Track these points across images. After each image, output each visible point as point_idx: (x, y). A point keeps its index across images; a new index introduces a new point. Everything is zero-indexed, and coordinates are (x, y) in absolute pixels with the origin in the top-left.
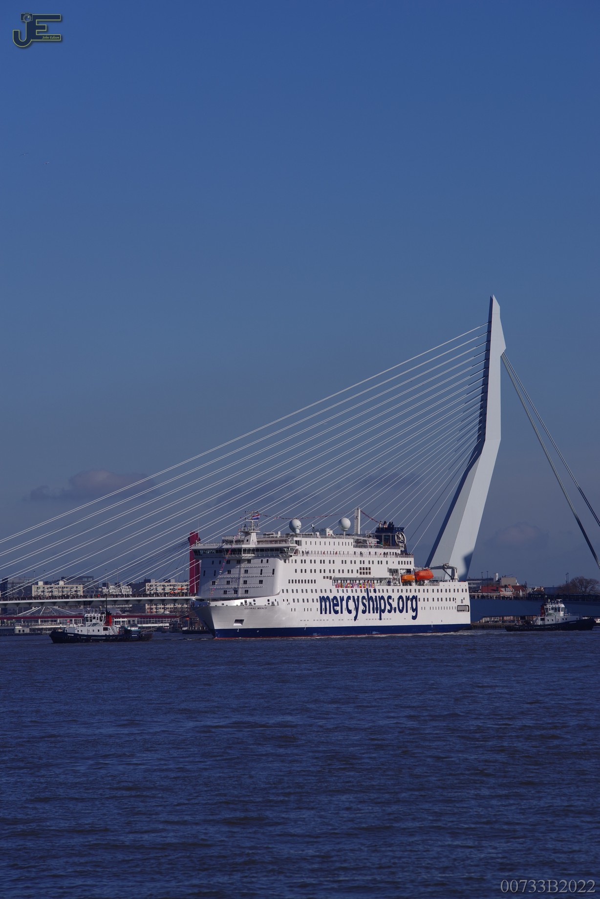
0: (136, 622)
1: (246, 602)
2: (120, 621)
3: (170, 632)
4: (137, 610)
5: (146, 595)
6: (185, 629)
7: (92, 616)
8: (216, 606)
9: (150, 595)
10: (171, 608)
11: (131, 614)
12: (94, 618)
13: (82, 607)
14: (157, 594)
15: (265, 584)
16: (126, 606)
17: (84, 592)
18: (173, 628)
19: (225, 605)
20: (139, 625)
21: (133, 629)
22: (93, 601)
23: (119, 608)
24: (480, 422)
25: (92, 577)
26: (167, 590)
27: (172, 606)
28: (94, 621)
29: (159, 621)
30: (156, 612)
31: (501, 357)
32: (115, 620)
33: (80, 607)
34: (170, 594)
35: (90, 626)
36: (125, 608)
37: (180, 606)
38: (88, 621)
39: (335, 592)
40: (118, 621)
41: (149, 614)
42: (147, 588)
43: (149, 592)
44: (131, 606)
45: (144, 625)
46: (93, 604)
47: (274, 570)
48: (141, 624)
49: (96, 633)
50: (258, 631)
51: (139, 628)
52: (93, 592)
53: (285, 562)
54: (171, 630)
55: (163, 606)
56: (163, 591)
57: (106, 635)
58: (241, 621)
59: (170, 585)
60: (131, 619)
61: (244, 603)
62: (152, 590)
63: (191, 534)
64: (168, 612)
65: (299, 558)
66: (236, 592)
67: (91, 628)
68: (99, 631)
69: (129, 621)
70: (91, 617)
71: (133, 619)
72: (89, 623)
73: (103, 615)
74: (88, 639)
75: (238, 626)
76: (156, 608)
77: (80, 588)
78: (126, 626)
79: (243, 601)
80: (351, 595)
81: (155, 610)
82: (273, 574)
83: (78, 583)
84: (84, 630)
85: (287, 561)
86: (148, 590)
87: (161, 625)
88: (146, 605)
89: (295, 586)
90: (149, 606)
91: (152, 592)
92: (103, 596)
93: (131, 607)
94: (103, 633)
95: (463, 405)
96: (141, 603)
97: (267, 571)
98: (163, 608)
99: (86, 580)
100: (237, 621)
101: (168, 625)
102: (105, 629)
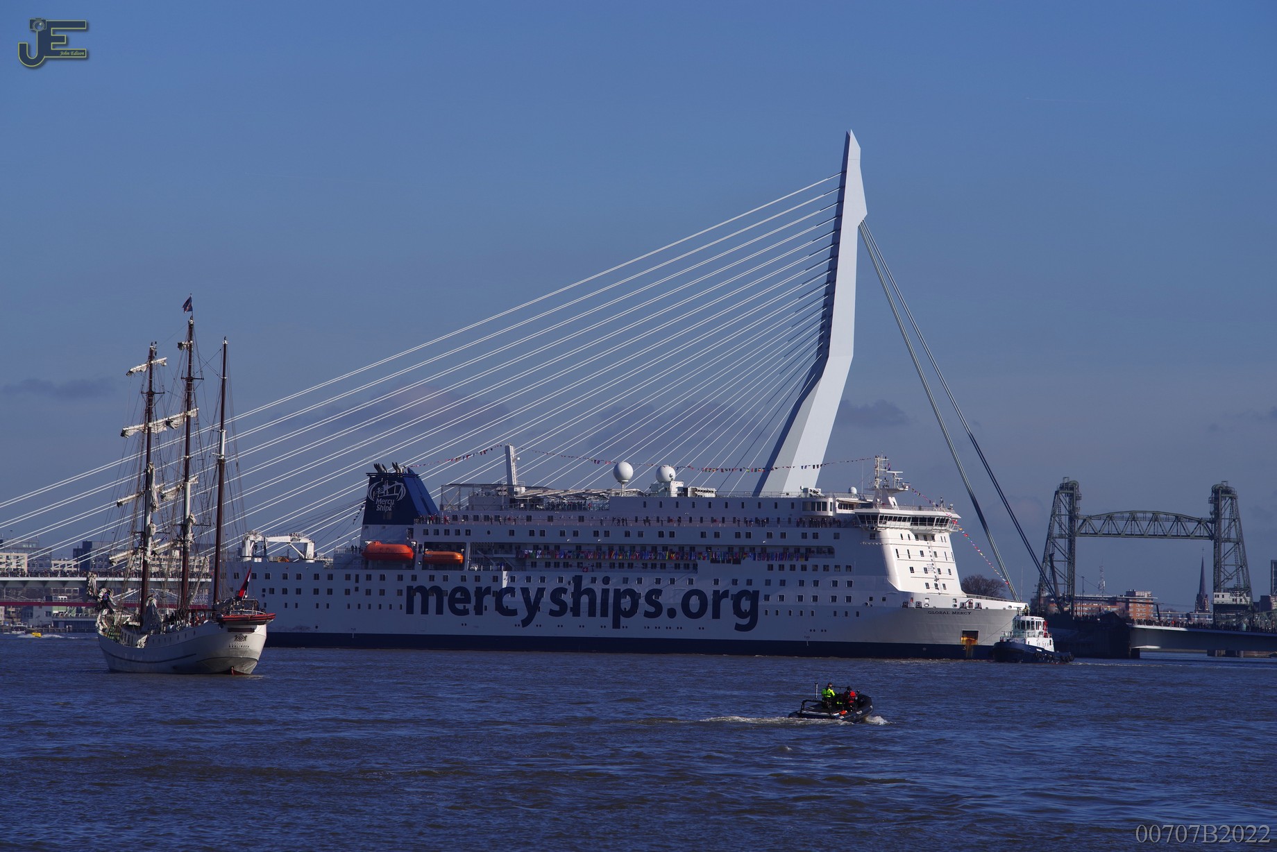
24: (822, 328)
31: (859, 227)
95: (797, 301)
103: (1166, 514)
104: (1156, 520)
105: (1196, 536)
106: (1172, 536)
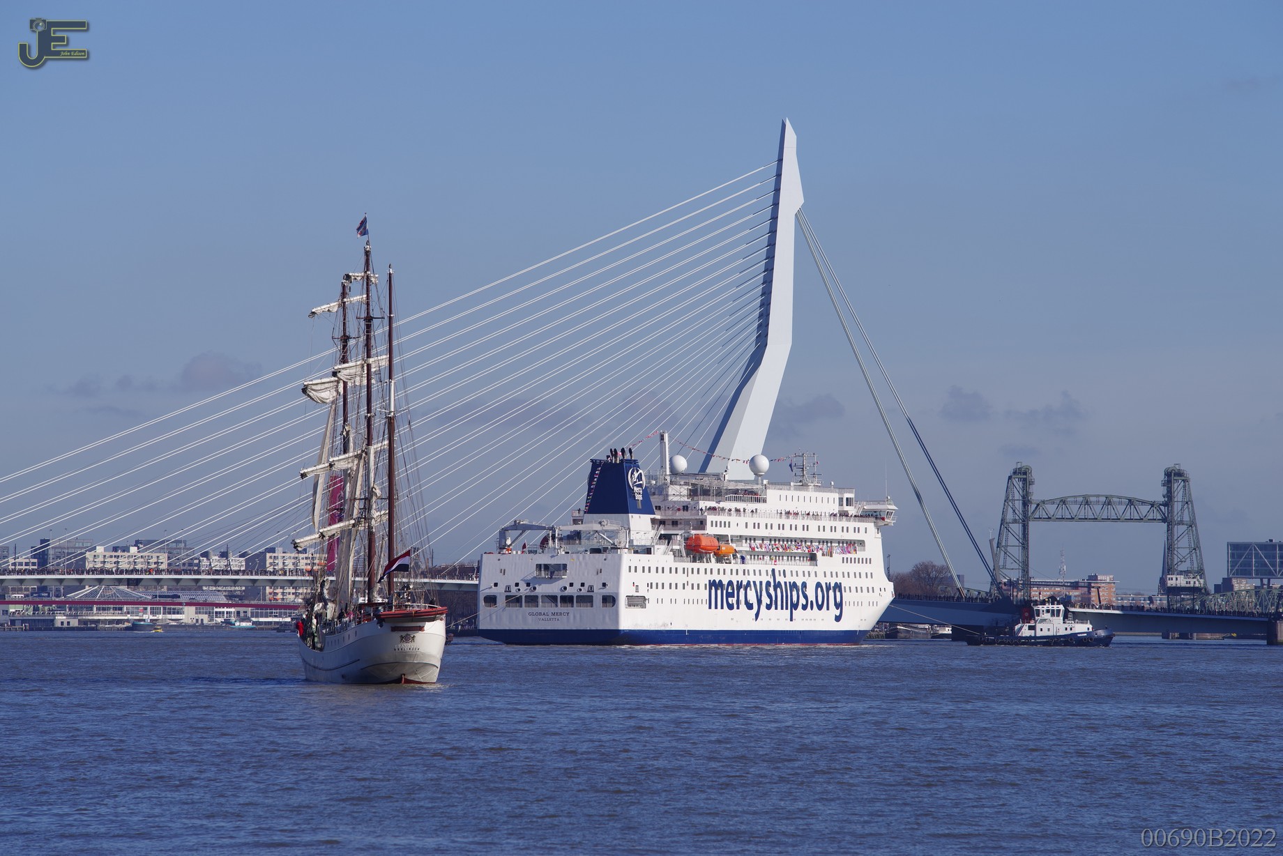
0: (249, 615)
2: (223, 612)
11: (243, 602)
16: (237, 588)
17: (169, 563)
23: (225, 591)
29: (285, 614)
30: (283, 599)
36: (235, 591)
40: (220, 612)
41: (272, 602)
43: (272, 567)
46: (181, 584)
55: (294, 591)
59: (307, 558)
62: (278, 564)
64: (300, 601)
69: (238, 613)
71: (245, 609)
76: (283, 593)
77: (164, 558)
83: (161, 550)
87: (284, 619)
88: (267, 588)
90: (272, 590)
91: (277, 567)
92: (198, 572)
93: (244, 591)
96: (260, 584)
103: (1119, 498)
104: (1109, 504)
105: (1149, 520)
106: (1126, 519)
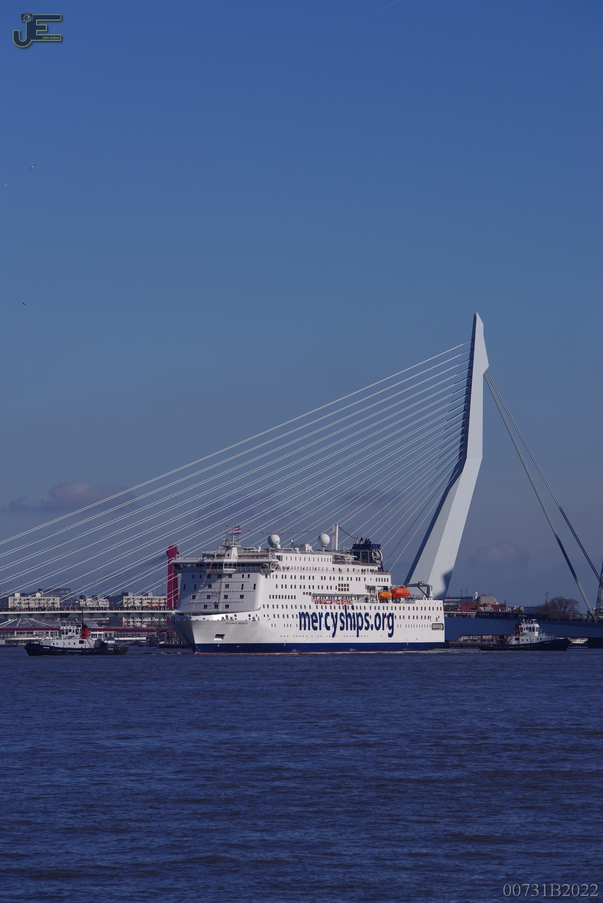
0: (113, 636)
1: (227, 617)
2: (97, 634)
3: (147, 646)
4: (113, 625)
5: (122, 608)
6: (162, 643)
7: (68, 628)
8: (197, 620)
9: (127, 608)
10: (148, 622)
11: (108, 628)
12: (70, 631)
13: (59, 619)
14: (134, 608)
15: (245, 598)
16: (103, 619)
17: (60, 604)
18: (150, 641)
19: (206, 619)
20: (116, 639)
21: (110, 642)
22: (69, 613)
23: (96, 621)
24: (462, 439)
25: (69, 590)
26: (145, 604)
27: (149, 620)
28: (70, 634)
29: (136, 635)
30: (134, 625)
31: (484, 374)
32: (92, 633)
33: (56, 619)
34: (147, 608)
35: (65, 639)
36: (102, 621)
37: (157, 620)
38: (63, 634)
39: (313, 609)
40: (94, 634)
41: (127, 627)
42: (125, 601)
43: (126, 605)
44: (108, 619)
45: (121, 639)
46: (70, 616)
47: (255, 585)
48: (118, 637)
49: (72, 646)
50: (238, 647)
51: (116, 641)
52: (69, 604)
53: (266, 577)
54: (148, 644)
55: (140, 620)
56: (140, 605)
57: (82, 648)
58: (221, 636)
59: (148, 599)
60: (108, 632)
61: (225, 618)
62: (130, 603)
63: (169, 547)
64: (145, 626)
65: (279, 573)
66: (216, 606)
67: (67, 641)
68: (74, 644)
69: (106, 634)
70: (66, 630)
71: (110, 632)
72: (64, 636)
73: (79, 628)
74: (64, 651)
75: (218, 640)
76: (133, 622)
77: (57, 600)
78: (103, 639)
79: (224, 615)
80: (330, 611)
81: (132, 624)
82: (254, 589)
83: (56, 595)
84: (60, 643)
85: (268, 576)
86: (125, 603)
87: (138, 638)
88: (124, 618)
89: (276, 602)
90: (126, 620)
91: (130, 605)
92: (81, 608)
93: (108, 621)
94: (79, 646)
95: (445, 423)
96: (118, 616)
97: (248, 586)
98: (140, 622)
99: (63, 592)
100: (218, 636)
101: (145, 638)
102: (81, 642)
